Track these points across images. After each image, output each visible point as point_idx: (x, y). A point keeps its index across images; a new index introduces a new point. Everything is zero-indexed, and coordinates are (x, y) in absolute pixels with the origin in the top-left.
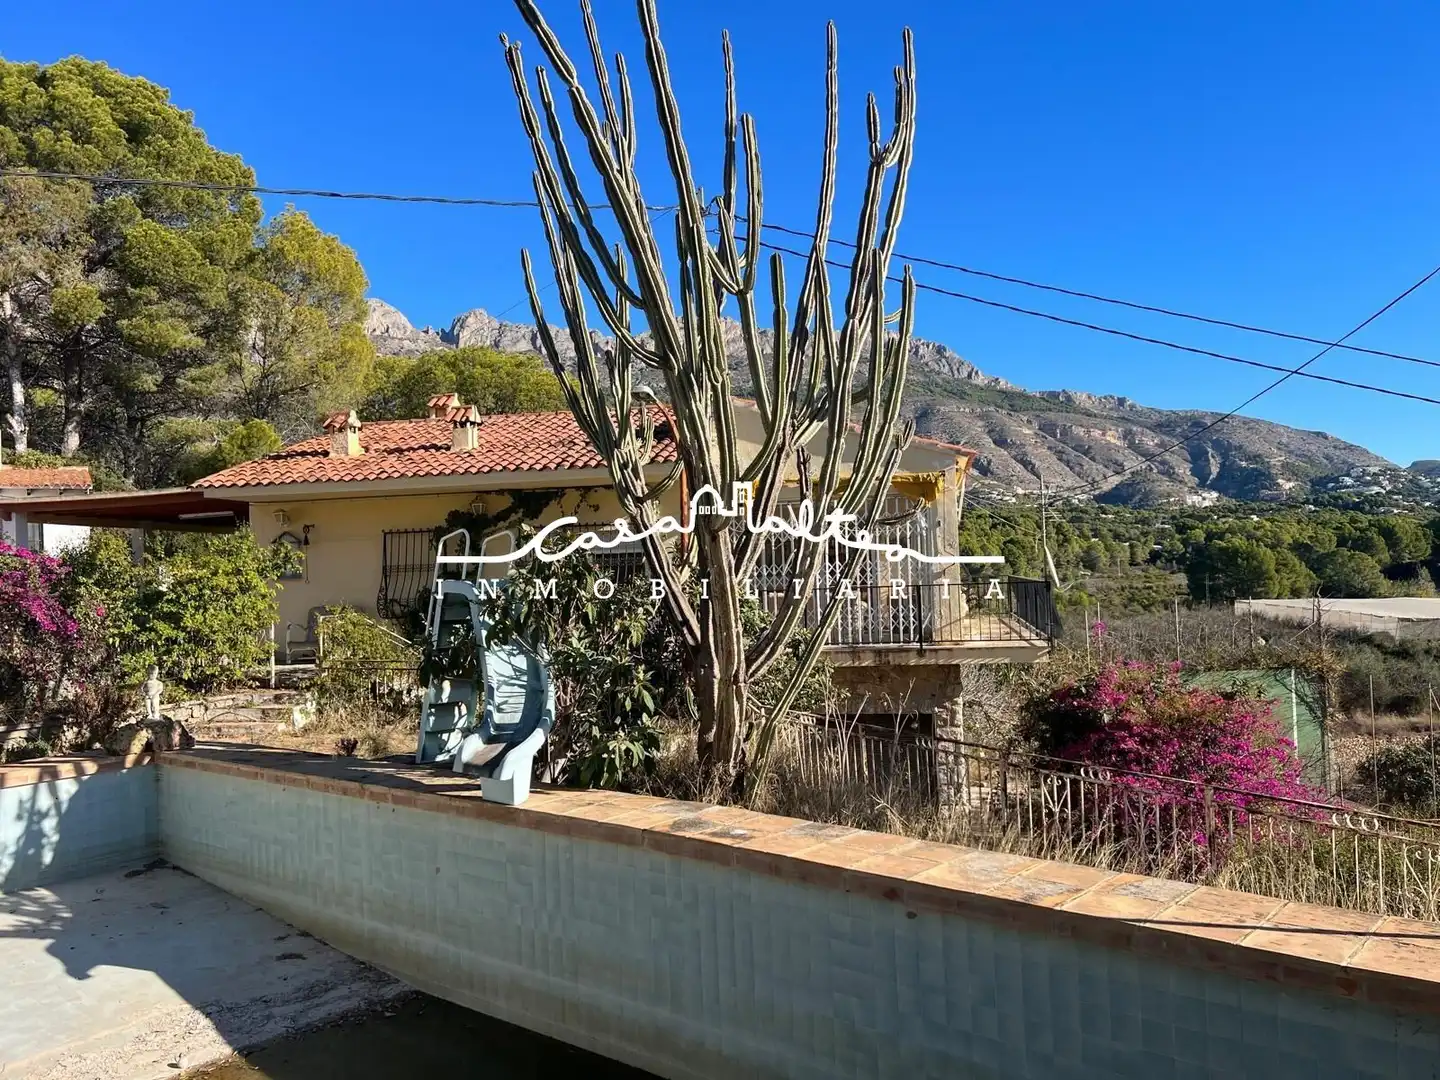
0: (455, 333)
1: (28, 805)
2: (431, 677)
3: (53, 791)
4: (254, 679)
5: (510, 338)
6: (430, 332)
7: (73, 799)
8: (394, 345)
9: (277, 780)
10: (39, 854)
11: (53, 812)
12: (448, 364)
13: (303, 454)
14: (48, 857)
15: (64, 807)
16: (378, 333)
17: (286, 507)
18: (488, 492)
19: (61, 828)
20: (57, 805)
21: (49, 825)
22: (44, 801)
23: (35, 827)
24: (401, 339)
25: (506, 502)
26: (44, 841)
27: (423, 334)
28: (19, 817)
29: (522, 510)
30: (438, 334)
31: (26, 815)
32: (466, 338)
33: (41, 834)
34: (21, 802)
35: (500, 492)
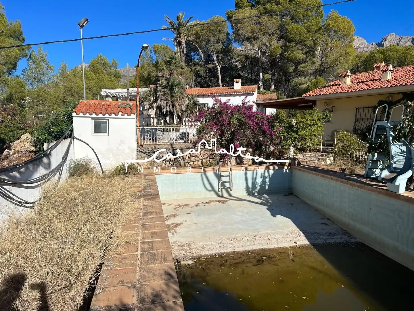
0: (383, 43)
1: (263, 175)
2: (372, 151)
3: (268, 172)
4: (316, 149)
5: (403, 42)
6: (374, 44)
7: (272, 175)
8: (361, 50)
9: (323, 176)
10: (265, 187)
11: (268, 177)
12: (381, 53)
13: (333, 85)
14: (267, 188)
15: (271, 176)
16: (356, 47)
17: (326, 101)
18: (394, 94)
19: (270, 181)
20: (269, 175)
21: (267, 180)
22: (266, 175)
23: (264, 180)
24: (364, 48)
25: (400, 96)
26: (266, 184)
27: (371, 45)
28: (261, 177)
29: (406, 99)
30: (376, 44)
31: (262, 177)
32: (386, 44)
33: (265, 182)
34: (262, 174)
35: (398, 93)
